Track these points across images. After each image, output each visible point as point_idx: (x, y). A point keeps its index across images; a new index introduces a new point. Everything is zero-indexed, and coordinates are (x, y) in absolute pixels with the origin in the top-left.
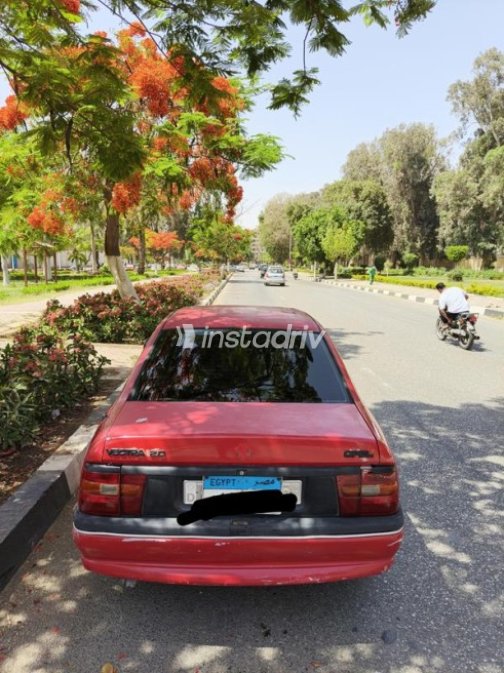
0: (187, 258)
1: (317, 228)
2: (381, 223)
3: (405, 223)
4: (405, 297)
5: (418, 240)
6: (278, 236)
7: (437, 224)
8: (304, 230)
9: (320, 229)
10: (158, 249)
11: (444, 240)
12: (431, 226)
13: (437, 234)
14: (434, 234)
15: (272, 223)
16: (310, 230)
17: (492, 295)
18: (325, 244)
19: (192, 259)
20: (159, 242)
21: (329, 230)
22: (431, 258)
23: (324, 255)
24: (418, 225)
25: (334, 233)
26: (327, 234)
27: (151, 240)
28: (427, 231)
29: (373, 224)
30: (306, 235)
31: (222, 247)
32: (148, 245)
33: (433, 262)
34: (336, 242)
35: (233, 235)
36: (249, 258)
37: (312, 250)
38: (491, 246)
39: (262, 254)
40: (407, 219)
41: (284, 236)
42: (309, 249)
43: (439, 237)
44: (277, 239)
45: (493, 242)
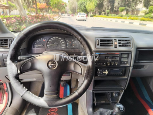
0: (50, 12)
1: (84, 2)
2: (101, 2)
3: (106, 2)
4: (111, 20)
5: (109, 7)
6: (73, 6)
7: (114, 3)
8: (81, 3)
9: (85, 3)
10: (41, 8)
11: (116, 7)
12: (113, 3)
13: (114, 5)
14: (113, 5)
15: (72, 2)
16: (83, 3)
17: (136, 20)
18: (87, 7)
19: (51, 12)
20: (41, 6)
21: (88, 3)
22: (112, 12)
23: (86, 10)
24: (110, 3)
25: (89, 4)
26: (87, 4)
27: (39, 6)
28: (112, 4)
29: (99, 2)
30: (82, 4)
31: (59, 7)
32: (38, 7)
33: (113, 13)
34: (90, 6)
35: (62, 4)
36: (66, 12)
37: (84, 9)
38: (128, 8)
39: (69, 12)
40: (107, 1)
41: (75, 6)
42: (83, 8)
43: (115, 6)
44: (73, 7)
45: (129, 7)
